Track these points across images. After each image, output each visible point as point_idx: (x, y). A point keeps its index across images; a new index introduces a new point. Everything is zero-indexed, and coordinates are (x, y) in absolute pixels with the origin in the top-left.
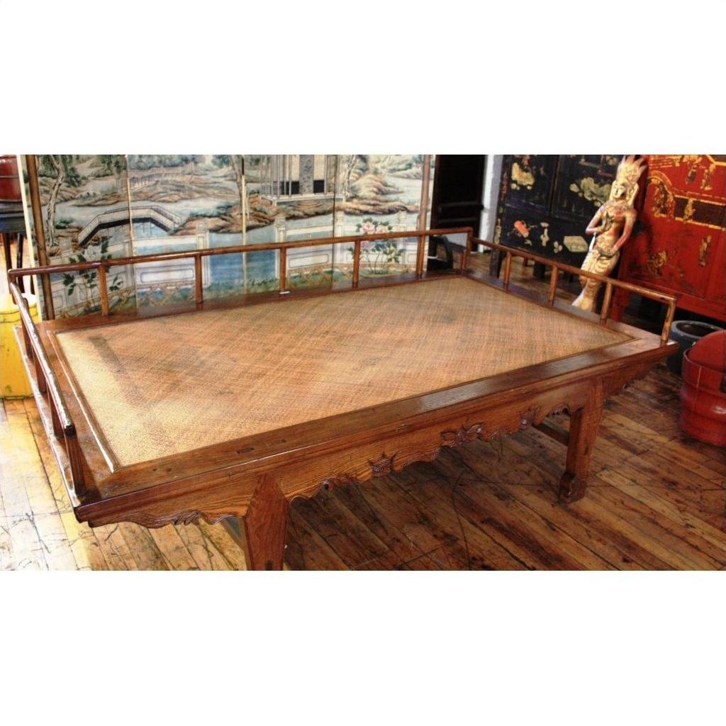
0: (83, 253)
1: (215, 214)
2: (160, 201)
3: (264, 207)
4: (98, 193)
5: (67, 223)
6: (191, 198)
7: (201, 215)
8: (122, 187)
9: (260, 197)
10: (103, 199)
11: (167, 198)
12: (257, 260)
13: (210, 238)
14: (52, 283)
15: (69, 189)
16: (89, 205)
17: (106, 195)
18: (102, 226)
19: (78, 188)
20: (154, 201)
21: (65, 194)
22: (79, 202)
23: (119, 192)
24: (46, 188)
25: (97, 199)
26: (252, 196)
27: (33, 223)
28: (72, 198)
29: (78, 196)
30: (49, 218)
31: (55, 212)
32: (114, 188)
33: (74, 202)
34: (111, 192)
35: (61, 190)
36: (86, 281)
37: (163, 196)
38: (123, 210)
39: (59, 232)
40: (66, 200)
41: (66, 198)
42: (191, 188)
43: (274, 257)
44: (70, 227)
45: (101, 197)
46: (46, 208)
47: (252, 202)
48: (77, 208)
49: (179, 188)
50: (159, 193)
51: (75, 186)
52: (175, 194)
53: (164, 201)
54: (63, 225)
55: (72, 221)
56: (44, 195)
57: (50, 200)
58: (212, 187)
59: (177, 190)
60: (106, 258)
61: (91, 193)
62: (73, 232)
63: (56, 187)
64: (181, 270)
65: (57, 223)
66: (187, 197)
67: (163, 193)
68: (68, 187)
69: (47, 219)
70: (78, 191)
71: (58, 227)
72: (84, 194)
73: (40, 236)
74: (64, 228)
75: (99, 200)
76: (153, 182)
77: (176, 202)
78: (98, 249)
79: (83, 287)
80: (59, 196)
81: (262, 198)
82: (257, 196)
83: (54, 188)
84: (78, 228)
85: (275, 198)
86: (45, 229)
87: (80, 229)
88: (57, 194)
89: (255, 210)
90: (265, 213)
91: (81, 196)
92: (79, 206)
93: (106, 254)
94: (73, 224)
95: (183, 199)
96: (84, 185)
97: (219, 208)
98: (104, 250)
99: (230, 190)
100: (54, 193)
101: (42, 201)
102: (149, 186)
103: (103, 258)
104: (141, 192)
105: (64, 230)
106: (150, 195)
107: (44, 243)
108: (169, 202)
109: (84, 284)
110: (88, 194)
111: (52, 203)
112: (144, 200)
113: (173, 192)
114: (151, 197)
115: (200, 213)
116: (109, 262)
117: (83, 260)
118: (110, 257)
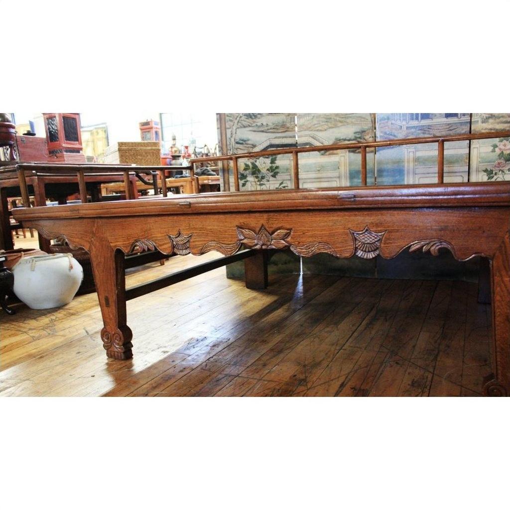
0: (256, 161)
1: (353, 138)
2: (315, 131)
3: (394, 131)
4: (270, 124)
5: (245, 141)
6: (336, 126)
7: (343, 139)
8: (290, 122)
9: (390, 122)
10: (274, 129)
11: (320, 128)
12: (387, 176)
13: (349, 157)
14: (230, 177)
15: (247, 120)
16: (263, 131)
17: (277, 126)
18: (271, 146)
19: (255, 120)
20: (311, 131)
21: (245, 123)
22: (255, 129)
23: (288, 125)
24: (231, 118)
25: (269, 128)
26: (382, 122)
27: (220, 138)
28: (249, 126)
29: (254, 124)
30: (232, 137)
31: (236, 133)
32: (284, 122)
33: (250, 128)
34: (280, 125)
35: (241, 120)
36: (256, 180)
37: (317, 127)
38: (290, 137)
39: (238, 146)
40: (245, 127)
41: (245, 125)
42: (336, 120)
43: (404, 174)
44: (247, 144)
45: (272, 127)
46: (230, 130)
47: (381, 127)
48: (253, 133)
49: (328, 120)
50: (315, 125)
51: (252, 118)
52: (325, 125)
53: (318, 130)
54: (241, 142)
55: (248, 140)
56: (229, 122)
57: (233, 125)
58: (351, 117)
59: (327, 122)
60: (274, 168)
61: (265, 124)
62: (248, 147)
63: (238, 118)
64: (328, 181)
65: (237, 141)
66: (333, 126)
67: (318, 124)
68: (246, 118)
69: (230, 137)
70: (254, 122)
71: (237, 143)
72: (259, 124)
73: (224, 147)
74: (242, 144)
75: (271, 129)
76: (311, 117)
77: (326, 130)
78: (268, 161)
79: (254, 183)
80: (239, 124)
81: (392, 123)
82: (387, 122)
83: (236, 119)
84: (252, 145)
85: (404, 123)
86: (228, 143)
87: (254, 146)
88: (238, 122)
89: (385, 133)
90: (395, 136)
91: (257, 125)
92: (254, 131)
93: (274, 165)
94: (249, 142)
95: (330, 128)
96: (259, 118)
97: (355, 133)
98: (273, 162)
99: (364, 118)
100: (236, 122)
101: (227, 126)
102: (308, 120)
103: (271, 167)
104: (303, 125)
105: (241, 145)
106: (309, 126)
107: (227, 151)
108: (321, 131)
109: (255, 182)
110: (262, 124)
111: (234, 128)
112: (305, 130)
113: (324, 123)
114: (310, 128)
115: (342, 138)
116: (277, 170)
117: (255, 167)
118: (277, 167)
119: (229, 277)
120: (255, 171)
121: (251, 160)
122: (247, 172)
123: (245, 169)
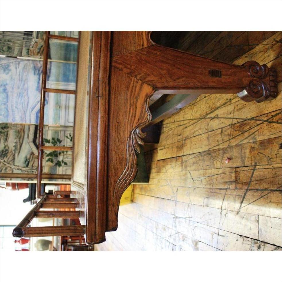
0: (46, 153)
1: (38, 76)
2: (27, 107)
3: (38, 47)
4: (15, 141)
5: (27, 160)
6: (27, 89)
7: (38, 85)
8: (17, 127)
9: (31, 49)
10: (20, 139)
11: (26, 103)
12: (70, 55)
13: (52, 81)
14: (57, 173)
15: (8, 157)
16: (21, 147)
17: (18, 136)
18: (34, 141)
19: (9, 151)
20: (27, 111)
21: (11, 159)
22: (17, 152)
23: (19, 129)
24: (4, 169)
25: (18, 142)
26: (30, 53)
27: (20, 179)
28: (13, 156)
29: (13, 152)
30: (21, 170)
31: (18, 166)
32: (16, 132)
33: (16, 155)
34: (17, 134)
35: (8, 161)
36: (62, 154)
37: (25, 105)
38: (29, 128)
39: (30, 165)
40: (14, 159)
41: (12, 159)
42: (22, 88)
43: (70, 44)
44: (30, 159)
45: (18, 140)
46: (14, 170)
47: (34, 54)
48: (20, 154)
49: (21, 96)
50: (22, 107)
51: (8, 153)
52: (24, 98)
53: (28, 105)
54: (27, 163)
55: (26, 157)
56: (7, 170)
57: (11, 167)
58: (22, 76)
59: (22, 96)
60: (53, 141)
61: (14, 144)
62: (33, 158)
63: (5, 163)
64: (69, 100)
65: (25, 165)
66: (26, 91)
67: (22, 105)
68: (7, 157)
69: (21, 171)
70: (11, 152)
71: (27, 166)
72: (14, 148)
73: (29, 176)
74: (29, 162)
75: (20, 141)
76: (16, 109)
77: (28, 98)
78: (47, 144)
79: (65, 156)
80: (11, 163)
81: (32, 47)
82: (31, 50)
83: (5, 165)
84: (31, 154)
85: (33, 40)
86: (26, 173)
87: (32, 154)
88: (8, 163)
89: (39, 52)
90: (42, 47)
91: (14, 150)
92: (19, 152)
93: (51, 141)
94: (28, 157)
95: (27, 94)
96: (9, 148)
97: (35, 74)
98: (48, 142)
99: (25, 66)
100: (8, 165)
101: (10, 172)
102: (18, 112)
103: (53, 143)
104: (21, 117)
105: (30, 163)
106: (23, 112)
107: (34, 174)
108: (28, 102)
109: (64, 155)
110: (14, 146)
111: (13, 167)
112: (26, 116)
113: (23, 99)
114: (24, 112)
115: (36, 85)
116: (56, 139)
117: (50, 154)
118: (53, 139)
119: (147, 181)
120: (55, 154)
121: (45, 156)
122: (54, 160)
123: (52, 161)
